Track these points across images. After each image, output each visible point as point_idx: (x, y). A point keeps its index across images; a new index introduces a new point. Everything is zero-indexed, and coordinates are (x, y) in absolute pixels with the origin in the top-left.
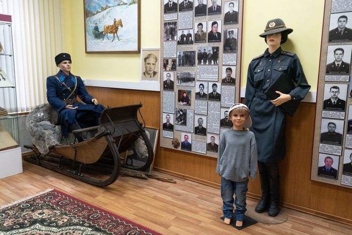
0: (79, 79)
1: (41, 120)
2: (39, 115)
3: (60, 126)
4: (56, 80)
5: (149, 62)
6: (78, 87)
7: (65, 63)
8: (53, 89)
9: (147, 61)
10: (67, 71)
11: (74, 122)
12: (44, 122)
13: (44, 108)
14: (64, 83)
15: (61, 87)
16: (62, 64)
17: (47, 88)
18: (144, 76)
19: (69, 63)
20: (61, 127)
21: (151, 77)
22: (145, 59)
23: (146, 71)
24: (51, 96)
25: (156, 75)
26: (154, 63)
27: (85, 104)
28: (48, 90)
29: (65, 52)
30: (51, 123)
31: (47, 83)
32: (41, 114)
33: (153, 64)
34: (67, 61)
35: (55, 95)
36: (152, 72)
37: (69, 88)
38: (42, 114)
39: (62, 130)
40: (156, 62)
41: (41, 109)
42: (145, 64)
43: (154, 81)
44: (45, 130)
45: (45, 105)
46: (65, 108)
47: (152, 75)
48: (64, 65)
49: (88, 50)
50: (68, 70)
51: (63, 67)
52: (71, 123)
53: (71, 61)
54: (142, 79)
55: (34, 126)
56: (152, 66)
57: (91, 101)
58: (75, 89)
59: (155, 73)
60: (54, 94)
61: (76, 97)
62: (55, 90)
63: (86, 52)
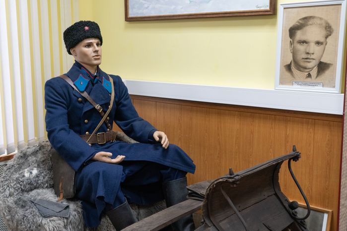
0: (118, 81)
1: (33, 186)
2: (27, 175)
3: (79, 203)
4: (67, 86)
5: (304, 38)
6: (117, 103)
7: (89, 45)
8: (61, 111)
9: (299, 35)
10: (92, 65)
11: (118, 200)
12: (40, 191)
13: (40, 156)
14: (85, 95)
15: (80, 105)
16: (82, 48)
17: (47, 107)
18: (288, 74)
19: (98, 45)
20: (83, 208)
21: (309, 76)
22: (292, 31)
23: (295, 61)
24: (59, 127)
25: (328, 73)
26: (322, 39)
27: (133, 142)
28: (49, 112)
29: (86, 20)
30: (57, 194)
31: (47, 95)
32: (31, 172)
33: (318, 43)
34: (94, 41)
35: (66, 126)
36: (312, 64)
37: (98, 107)
38: (35, 172)
39: (83, 215)
40: (326, 37)
41: (32, 159)
42: (291, 44)
43: (319, 89)
44: (45, 217)
45: (41, 147)
46: (92, 160)
47: (314, 72)
48: (86, 50)
49: (131, 15)
50: (96, 62)
51: (85, 55)
52: (112, 202)
53: (100, 39)
54: (282, 81)
55: (16, 203)
56: (313, 48)
57: (151, 137)
58: (110, 107)
59: (322, 67)
60: (62, 123)
61: (112, 124)
62: (66, 111)
63: (128, 19)
